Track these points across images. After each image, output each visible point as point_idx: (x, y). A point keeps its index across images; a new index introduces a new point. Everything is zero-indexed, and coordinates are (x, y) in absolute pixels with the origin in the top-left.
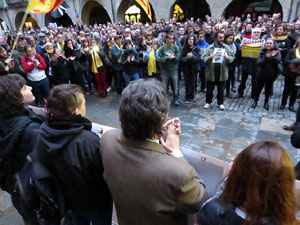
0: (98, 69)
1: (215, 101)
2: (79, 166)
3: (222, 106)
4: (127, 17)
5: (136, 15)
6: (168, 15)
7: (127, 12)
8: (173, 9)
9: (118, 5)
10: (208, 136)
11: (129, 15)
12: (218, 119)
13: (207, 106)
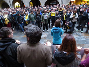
0: (8, 23)
1: (46, 29)
2: (11, 55)
3: (48, 30)
4: (15, 6)
5: (18, 5)
6: (29, 5)
7: (15, 4)
8: (30, 3)
9: (12, 2)
10: (45, 39)
11: (16, 5)
12: (47, 34)
13: (44, 31)
